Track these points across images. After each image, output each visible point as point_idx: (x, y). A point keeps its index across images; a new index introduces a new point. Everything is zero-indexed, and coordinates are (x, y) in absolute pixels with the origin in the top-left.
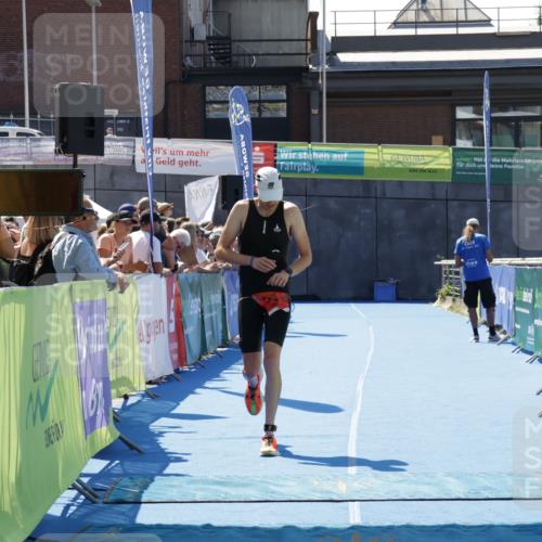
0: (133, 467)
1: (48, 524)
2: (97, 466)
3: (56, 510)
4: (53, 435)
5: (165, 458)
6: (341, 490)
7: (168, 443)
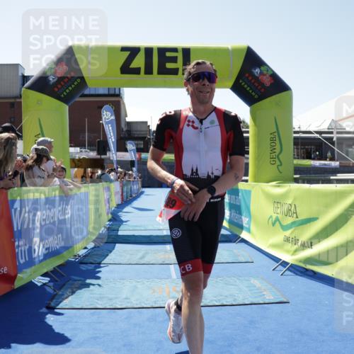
0: (115, 223)
1: (100, 234)
2: (108, 223)
3: (101, 232)
4: (100, 216)
5: (122, 222)
6: (161, 227)
7: (123, 219)
